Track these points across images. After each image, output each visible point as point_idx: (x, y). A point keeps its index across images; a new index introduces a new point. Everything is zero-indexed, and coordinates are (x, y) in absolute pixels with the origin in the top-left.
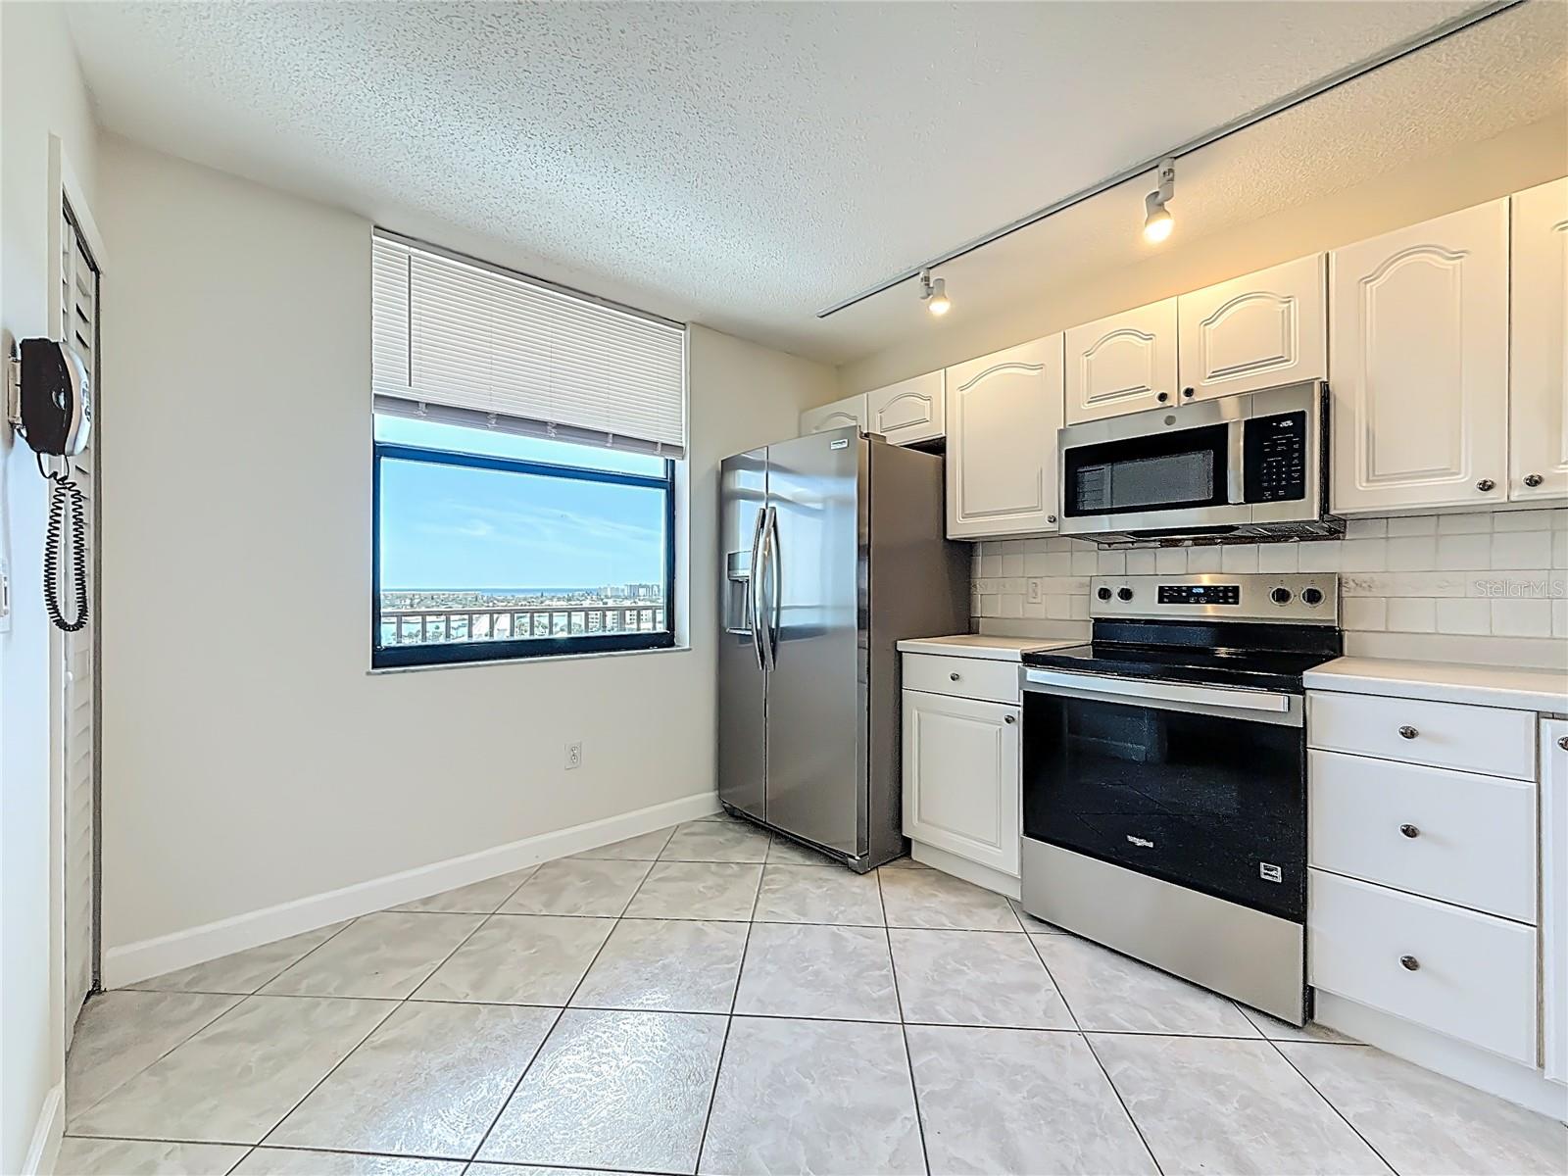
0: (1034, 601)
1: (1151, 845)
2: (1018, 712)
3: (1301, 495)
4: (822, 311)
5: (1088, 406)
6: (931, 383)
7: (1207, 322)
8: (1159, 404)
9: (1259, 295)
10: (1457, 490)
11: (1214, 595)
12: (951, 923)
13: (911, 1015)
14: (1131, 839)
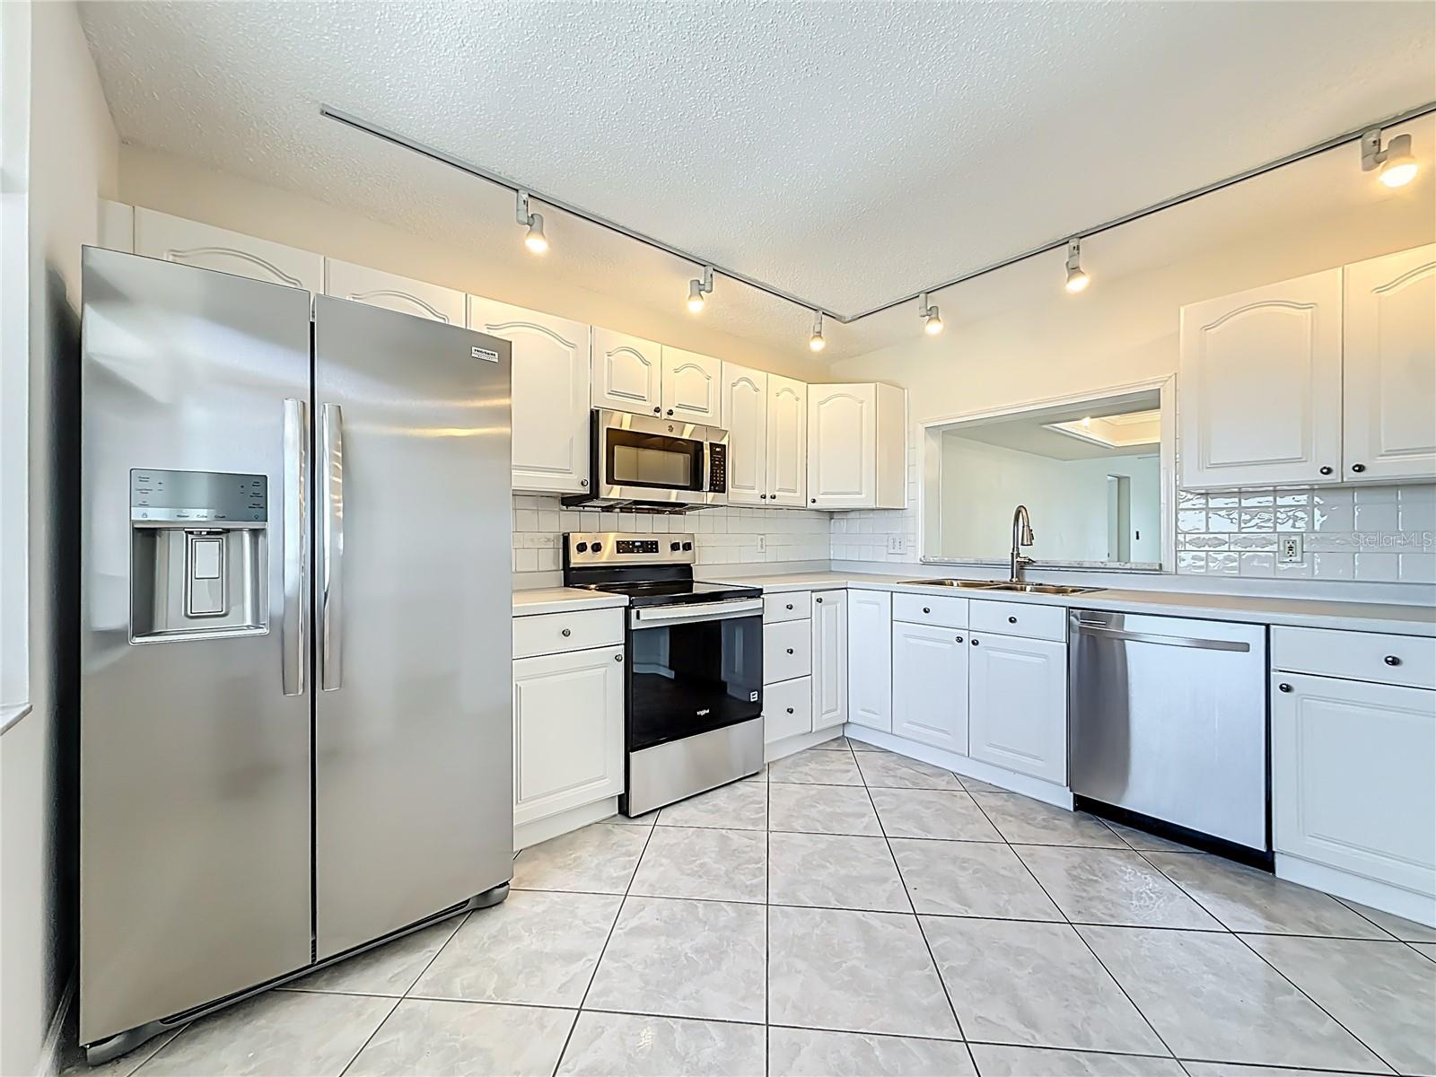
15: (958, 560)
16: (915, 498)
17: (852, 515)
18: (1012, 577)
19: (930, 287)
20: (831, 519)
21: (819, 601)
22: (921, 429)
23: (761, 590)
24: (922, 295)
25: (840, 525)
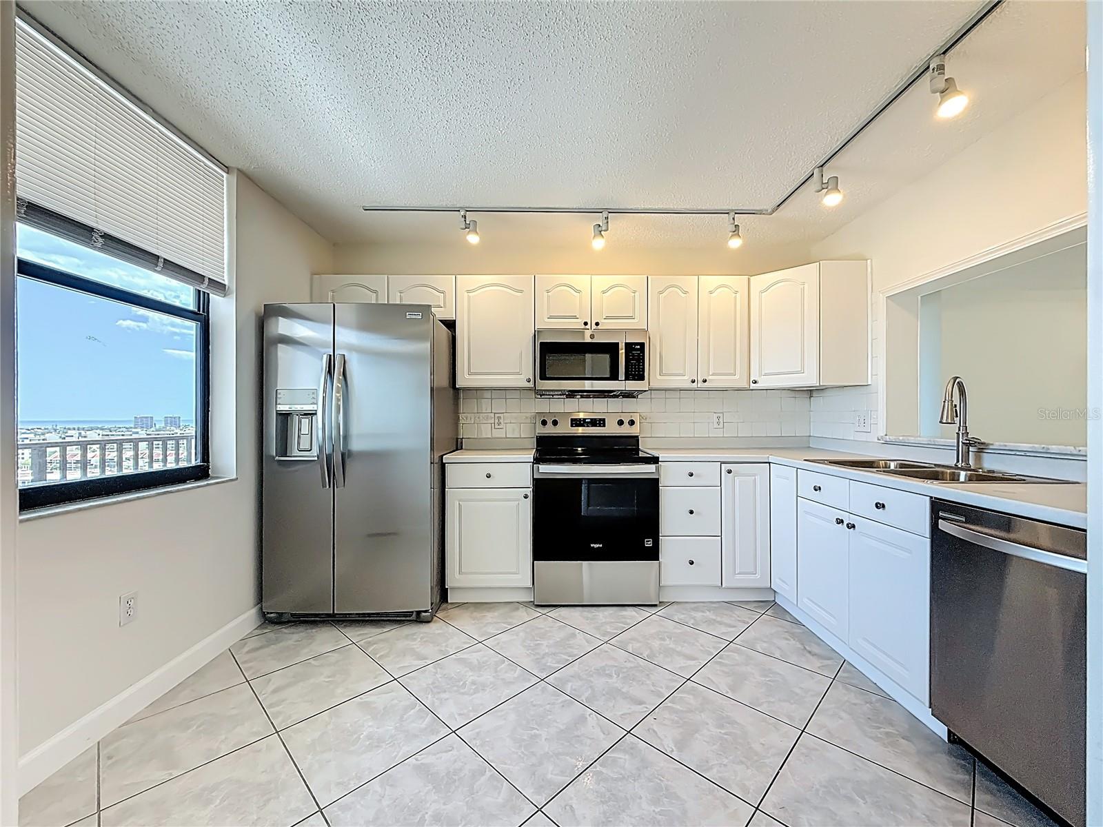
0: (499, 427)
1: (601, 546)
2: (529, 492)
3: (644, 380)
4: (368, 205)
5: (547, 320)
6: (446, 282)
7: (604, 292)
8: (583, 327)
9: (621, 286)
10: (684, 382)
11: (594, 423)
12: (509, 625)
13: (542, 674)
14: (592, 545)
15: (912, 440)
16: (877, 373)
17: (827, 393)
18: (958, 461)
19: (820, 161)
20: (811, 397)
21: (729, 472)
22: (882, 300)
23: (658, 458)
24: (816, 171)
25: (817, 401)
